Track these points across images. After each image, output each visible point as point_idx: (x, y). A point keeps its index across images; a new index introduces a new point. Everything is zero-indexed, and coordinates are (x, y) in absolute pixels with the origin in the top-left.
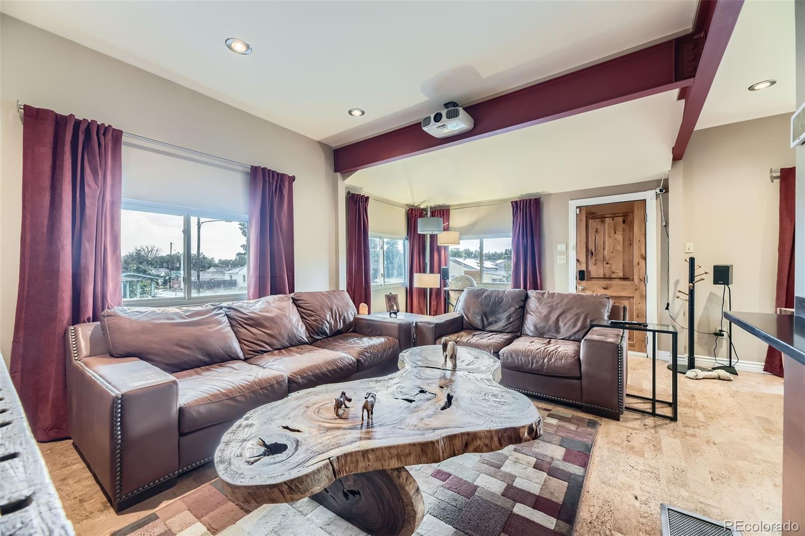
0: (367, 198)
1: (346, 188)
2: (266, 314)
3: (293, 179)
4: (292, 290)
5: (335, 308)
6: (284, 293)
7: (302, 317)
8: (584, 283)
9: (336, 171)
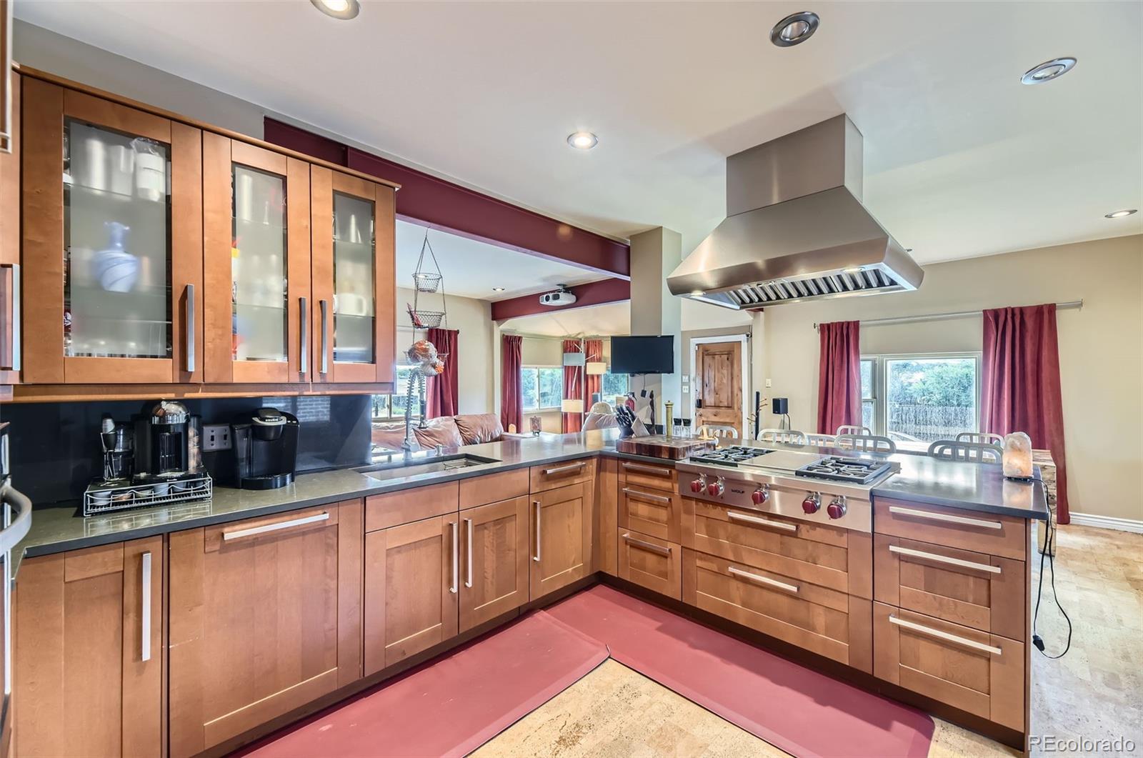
0: (520, 338)
1: (501, 331)
2: (437, 429)
3: (457, 332)
4: (456, 413)
5: (485, 427)
6: (451, 415)
7: (461, 432)
8: (701, 410)
9: (493, 319)
